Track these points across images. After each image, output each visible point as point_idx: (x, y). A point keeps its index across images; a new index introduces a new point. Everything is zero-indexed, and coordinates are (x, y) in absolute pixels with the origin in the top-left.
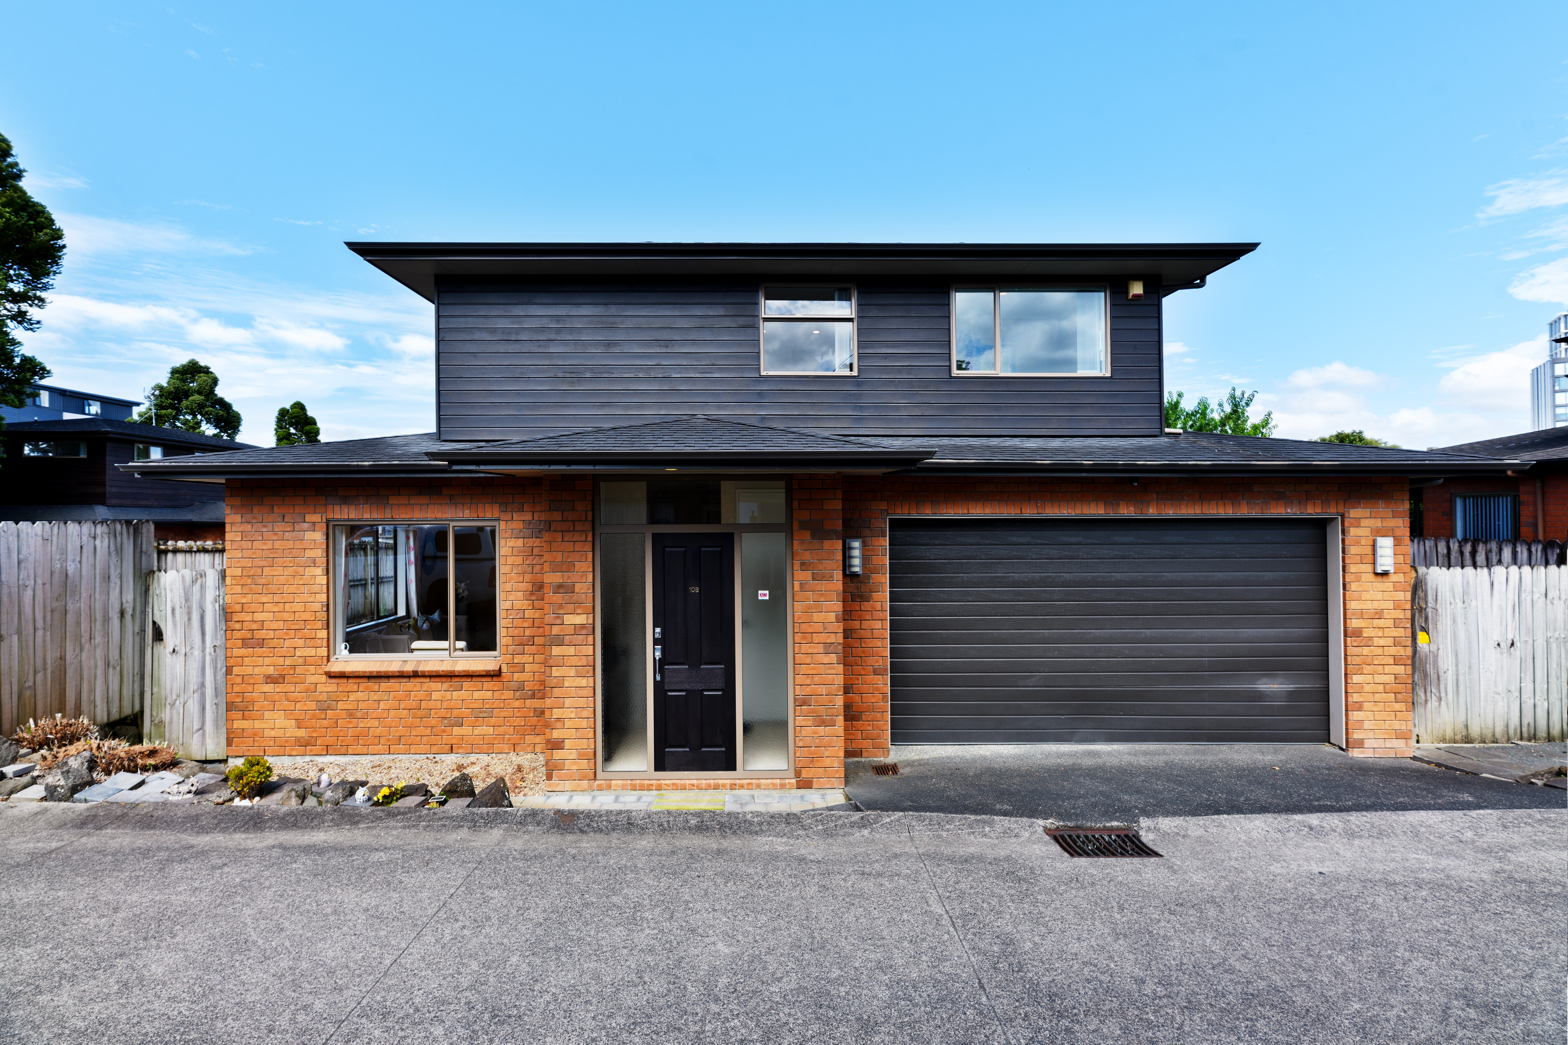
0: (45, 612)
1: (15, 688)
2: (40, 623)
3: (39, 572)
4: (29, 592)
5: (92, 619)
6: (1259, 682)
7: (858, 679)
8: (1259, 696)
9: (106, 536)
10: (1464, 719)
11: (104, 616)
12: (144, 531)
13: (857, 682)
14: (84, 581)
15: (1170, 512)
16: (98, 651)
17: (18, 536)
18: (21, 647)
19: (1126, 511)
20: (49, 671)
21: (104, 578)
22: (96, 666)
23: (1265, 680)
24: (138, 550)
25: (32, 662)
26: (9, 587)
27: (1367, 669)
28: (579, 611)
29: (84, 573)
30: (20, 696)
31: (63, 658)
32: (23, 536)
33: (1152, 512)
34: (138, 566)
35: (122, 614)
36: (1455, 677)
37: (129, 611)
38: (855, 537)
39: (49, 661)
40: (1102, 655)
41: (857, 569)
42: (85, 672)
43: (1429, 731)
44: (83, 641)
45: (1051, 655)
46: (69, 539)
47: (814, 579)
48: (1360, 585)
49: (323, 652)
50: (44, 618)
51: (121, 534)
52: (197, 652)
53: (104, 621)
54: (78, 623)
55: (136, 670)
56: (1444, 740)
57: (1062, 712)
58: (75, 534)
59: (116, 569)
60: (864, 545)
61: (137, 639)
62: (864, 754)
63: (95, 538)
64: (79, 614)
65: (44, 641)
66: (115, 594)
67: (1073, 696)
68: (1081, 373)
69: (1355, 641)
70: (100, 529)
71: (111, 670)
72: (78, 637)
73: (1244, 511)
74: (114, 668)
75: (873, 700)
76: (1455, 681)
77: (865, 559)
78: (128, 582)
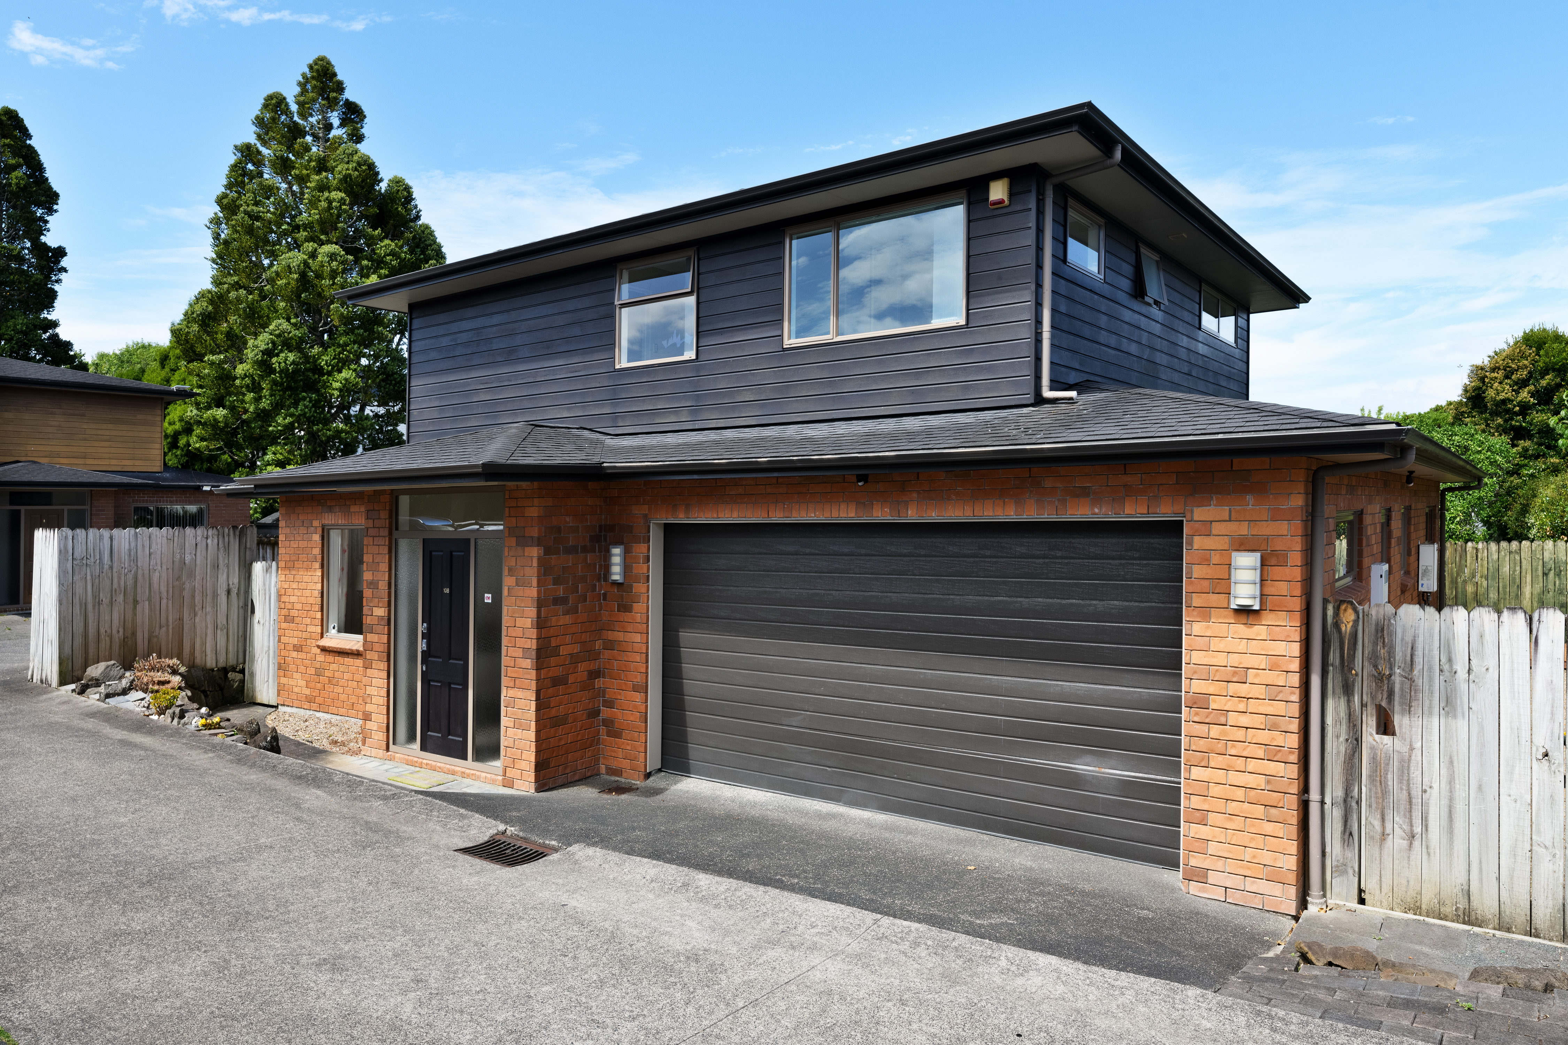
0: (168, 588)
1: (146, 636)
2: (164, 595)
3: (165, 561)
4: (157, 574)
5: (204, 594)
6: (1076, 761)
7: (620, 694)
8: (1075, 781)
9: (216, 537)
10: (1462, 879)
11: (214, 593)
12: (249, 532)
13: (619, 697)
14: (198, 568)
15: (934, 515)
16: (209, 617)
17: (150, 537)
18: (150, 609)
19: (881, 514)
20: (171, 627)
21: (214, 566)
22: (207, 627)
23: (1088, 758)
24: (243, 547)
25: (158, 620)
26: (143, 570)
27: (1216, 760)
28: (380, 605)
29: (198, 562)
30: (149, 641)
31: (181, 619)
32: (153, 537)
33: (912, 515)
34: (242, 558)
35: (229, 592)
36: (1445, 802)
37: (234, 591)
38: (617, 543)
39: (171, 621)
40: (873, 698)
41: (616, 577)
42: (198, 631)
43: (1386, 888)
44: (197, 609)
45: (817, 691)
46: (187, 539)
47: (517, 585)
48: (1208, 627)
49: (319, 629)
50: (168, 591)
51: (229, 535)
52: (267, 624)
53: (214, 596)
54: (193, 597)
55: (240, 634)
56: (1417, 909)
57: (829, 763)
58: (191, 535)
59: (224, 560)
60: (627, 552)
61: (241, 611)
62: (624, 774)
63: (207, 538)
64: (193, 591)
65: (167, 607)
66: (222, 579)
67: (839, 745)
68: (936, 323)
69: (1197, 714)
70: (210, 532)
71: (219, 631)
72: (193, 606)
73: (1031, 513)
74: (222, 630)
75: (632, 719)
76: (1446, 810)
77: (627, 568)
78: (234, 569)
